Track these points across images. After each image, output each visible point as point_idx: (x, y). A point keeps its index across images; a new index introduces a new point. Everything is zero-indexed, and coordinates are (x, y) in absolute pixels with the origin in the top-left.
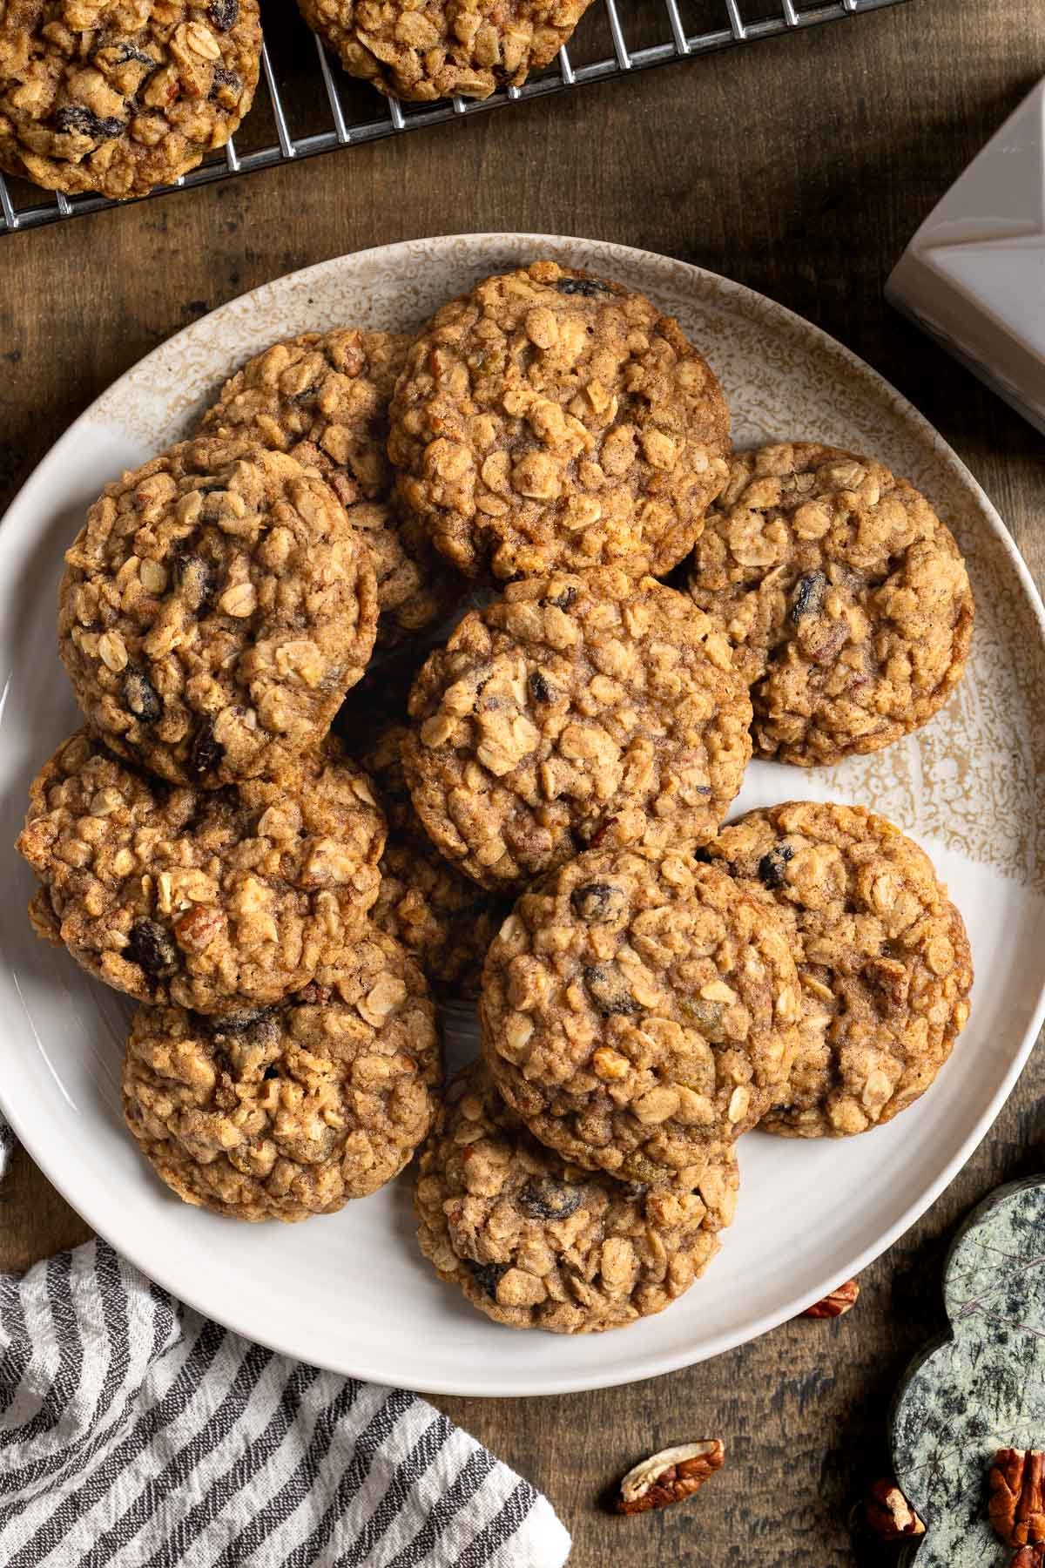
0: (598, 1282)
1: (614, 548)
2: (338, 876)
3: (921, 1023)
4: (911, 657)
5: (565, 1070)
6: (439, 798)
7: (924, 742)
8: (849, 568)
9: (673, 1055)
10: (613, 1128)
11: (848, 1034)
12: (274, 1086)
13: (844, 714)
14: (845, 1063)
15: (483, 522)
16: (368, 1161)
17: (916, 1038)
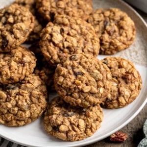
0: (78, 126)
1: (74, 15)
2: (28, 61)
3: (133, 84)
4: (126, 33)
5: (70, 83)
6: (46, 48)
7: (130, 50)
8: (114, 20)
9: (89, 81)
10: (79, 95)
11: (121, 86)
12: (17, 96)
13: (115, 41)
14: (121, 90)
15: (52, 12)
16: (35, 108)
17: (133, 87)
